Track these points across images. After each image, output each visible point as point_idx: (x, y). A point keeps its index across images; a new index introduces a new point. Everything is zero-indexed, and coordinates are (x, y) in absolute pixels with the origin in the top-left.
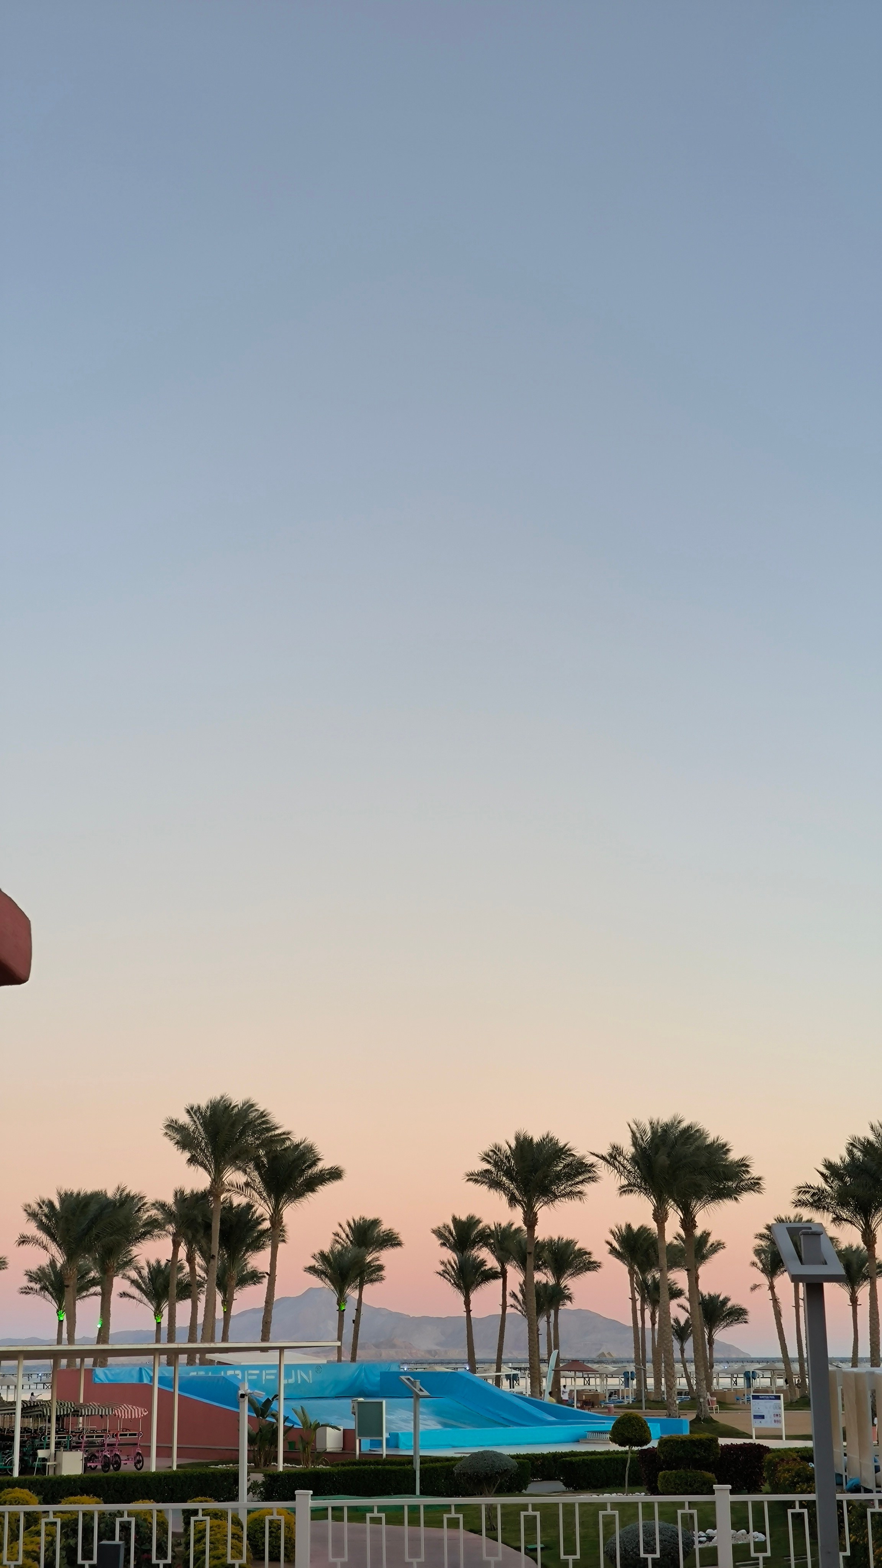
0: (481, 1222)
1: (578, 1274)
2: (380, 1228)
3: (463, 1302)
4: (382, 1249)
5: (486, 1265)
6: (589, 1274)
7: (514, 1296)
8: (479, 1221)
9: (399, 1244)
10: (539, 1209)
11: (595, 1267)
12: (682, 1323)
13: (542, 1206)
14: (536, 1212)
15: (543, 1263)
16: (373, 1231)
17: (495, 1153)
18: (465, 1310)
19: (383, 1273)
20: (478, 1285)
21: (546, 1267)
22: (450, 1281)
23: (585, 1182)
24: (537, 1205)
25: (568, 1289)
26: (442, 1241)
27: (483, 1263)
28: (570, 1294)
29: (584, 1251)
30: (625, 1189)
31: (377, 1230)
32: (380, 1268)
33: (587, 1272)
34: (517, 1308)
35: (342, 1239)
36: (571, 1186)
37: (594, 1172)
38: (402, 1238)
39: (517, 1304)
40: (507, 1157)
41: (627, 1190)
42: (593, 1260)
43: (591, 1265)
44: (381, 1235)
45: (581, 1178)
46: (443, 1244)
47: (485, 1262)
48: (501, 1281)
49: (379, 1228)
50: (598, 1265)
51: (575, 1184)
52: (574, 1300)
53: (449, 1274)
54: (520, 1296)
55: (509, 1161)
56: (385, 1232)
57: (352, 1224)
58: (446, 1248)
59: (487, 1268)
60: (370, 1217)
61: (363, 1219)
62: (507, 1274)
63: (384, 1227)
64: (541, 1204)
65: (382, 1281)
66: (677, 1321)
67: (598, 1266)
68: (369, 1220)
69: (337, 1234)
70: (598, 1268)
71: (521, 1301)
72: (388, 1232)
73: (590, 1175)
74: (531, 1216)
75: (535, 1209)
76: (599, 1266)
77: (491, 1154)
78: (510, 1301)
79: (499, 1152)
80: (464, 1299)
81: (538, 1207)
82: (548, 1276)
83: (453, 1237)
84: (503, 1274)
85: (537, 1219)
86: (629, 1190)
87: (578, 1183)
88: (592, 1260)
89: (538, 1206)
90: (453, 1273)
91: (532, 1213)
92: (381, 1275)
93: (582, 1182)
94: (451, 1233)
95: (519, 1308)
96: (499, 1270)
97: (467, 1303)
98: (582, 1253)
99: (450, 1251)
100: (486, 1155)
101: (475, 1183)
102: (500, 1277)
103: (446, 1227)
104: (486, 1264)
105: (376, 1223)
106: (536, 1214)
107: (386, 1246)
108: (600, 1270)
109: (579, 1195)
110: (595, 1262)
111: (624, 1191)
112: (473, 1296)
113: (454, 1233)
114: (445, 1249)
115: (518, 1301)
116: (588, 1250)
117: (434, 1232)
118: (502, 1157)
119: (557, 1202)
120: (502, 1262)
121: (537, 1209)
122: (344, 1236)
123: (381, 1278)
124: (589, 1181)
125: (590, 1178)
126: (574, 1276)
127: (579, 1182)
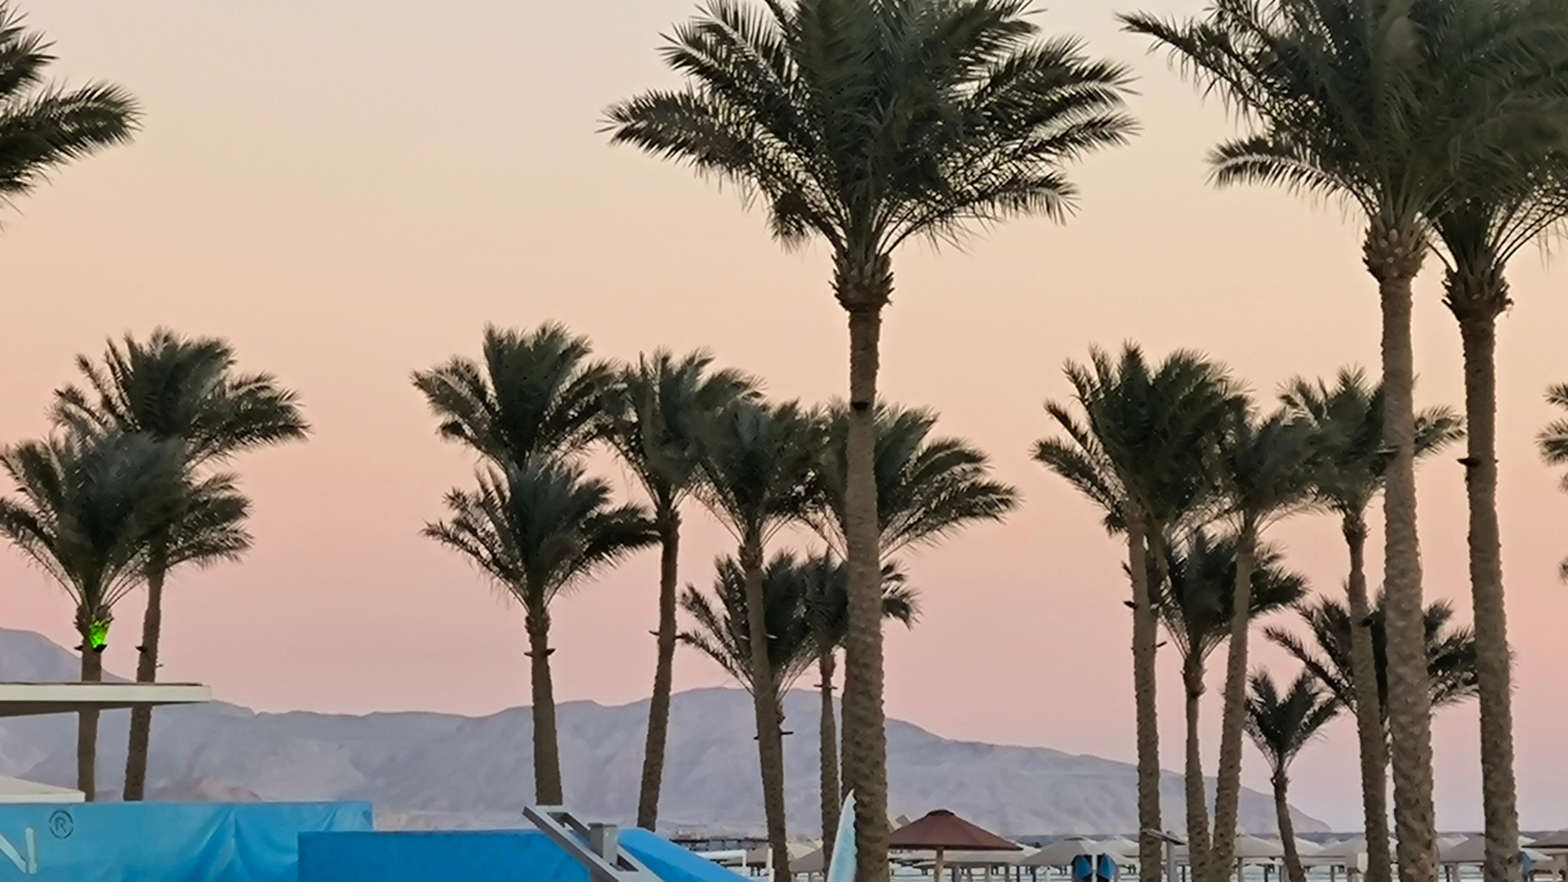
0: (584, 352)
1: (931, 528)
2: (224, 372)
3: (524, 623)
4: (230, 445)
5: (605, 501)
6: (972, 530)
7: (698, 604)
8: (577, 350)
9: (292, 428)
10: (896, 244)
11: (991, 505)
12: (1283, 692)
13: (908, 231)
14: (886, 254)
15: (810, 491)
16: (198, 384)
17: (723, 37)
18: (529, 649)
19: (241, 524)
20: (578, 563)
21: (820, 504)
22: (476, 553)
23: (1074, 141)
24: (888, 229)
25: (899, 577)
26: (446, 418)
27: (596, 492)
28: (905, 595)
29: (956, 449)
30: (1241, 160)
31: (214, 380)
32: (234, 508)
33: (963, 521)
34: (706, 648)
35: (88, 411)
36: (1016, 156)
37: (1113, 97)
38: (303, 411)
39: (706, 633)
40: (767, 50)
41: (1245, 163)
42: (985, 483)
43: (981, 499)
44: (230, 395)
45: (1057, 126)
46: (452, 429)
47: (605, 490)
48: (658, 550)
49: (219, 372)
50: (1005, 497)
51: (1035, 150)
52: (917, 616)
53: (474, 532)
54: (718, 607)
55: (778, 65)
56: (240, 385)
57: (127, 358)
58: (463, 440)
59: (607, 509)
60: (189, 333)
61: (166, 339)
62: (680, 530)
63: (240, 369)
64: (904, 226)
65: (240, 554)
66: (1264, 686)
67: (1002, 501)
68: (185, 346)
69: (71, 396)
70: (1003, 507)
71: (723, 624)
72: (252, 386)
73: (1096, 112)
74: (868, 268)
75: (883, 245)
76: (1006, 502)
77: (709, 39)
78: (685, 621)
79: (736, 29)
80: (525, 614)
81: (894, 238)
82: (826, 534)
83: (488, 406)
84: (666, 530)
85: (888, 280)
86: (1254, 163)
87: (1042, 147)
88: (984, 480)
89: (893, 231)
90: (490, 527)
91: (872, 259)
92: (236, 532)
93: (1060, 142)
94: (480, 391)
95: (715, 644)
96: (651, 516)
97: (538, 625)
98: (953, 455)
99: (474, 453)
100: (689, 42)
101: (650, 146)
102: (653, 540)
103: (462, 371)
104: (607, 496)
105: (211, 355)
106: (885, 261)
107: (243, 434)
108: (1008, 515)
109: (1046, 191)
110: (991, 489)
111: (1238, 169)
112: (557, 604)
113: (491, 390)
114: (457, 444)
115: (711, 622)
116: (969, 447)
117: (422, 383)
118: (750, 50)
119: (964, 219)
120: (662, 485)
121: (889, 243)
122: (94, 399)
123: (236, 540)
124: (1087, 140)
125: (1091, 124)
126: (917, 536)
127: (1049, 143)
